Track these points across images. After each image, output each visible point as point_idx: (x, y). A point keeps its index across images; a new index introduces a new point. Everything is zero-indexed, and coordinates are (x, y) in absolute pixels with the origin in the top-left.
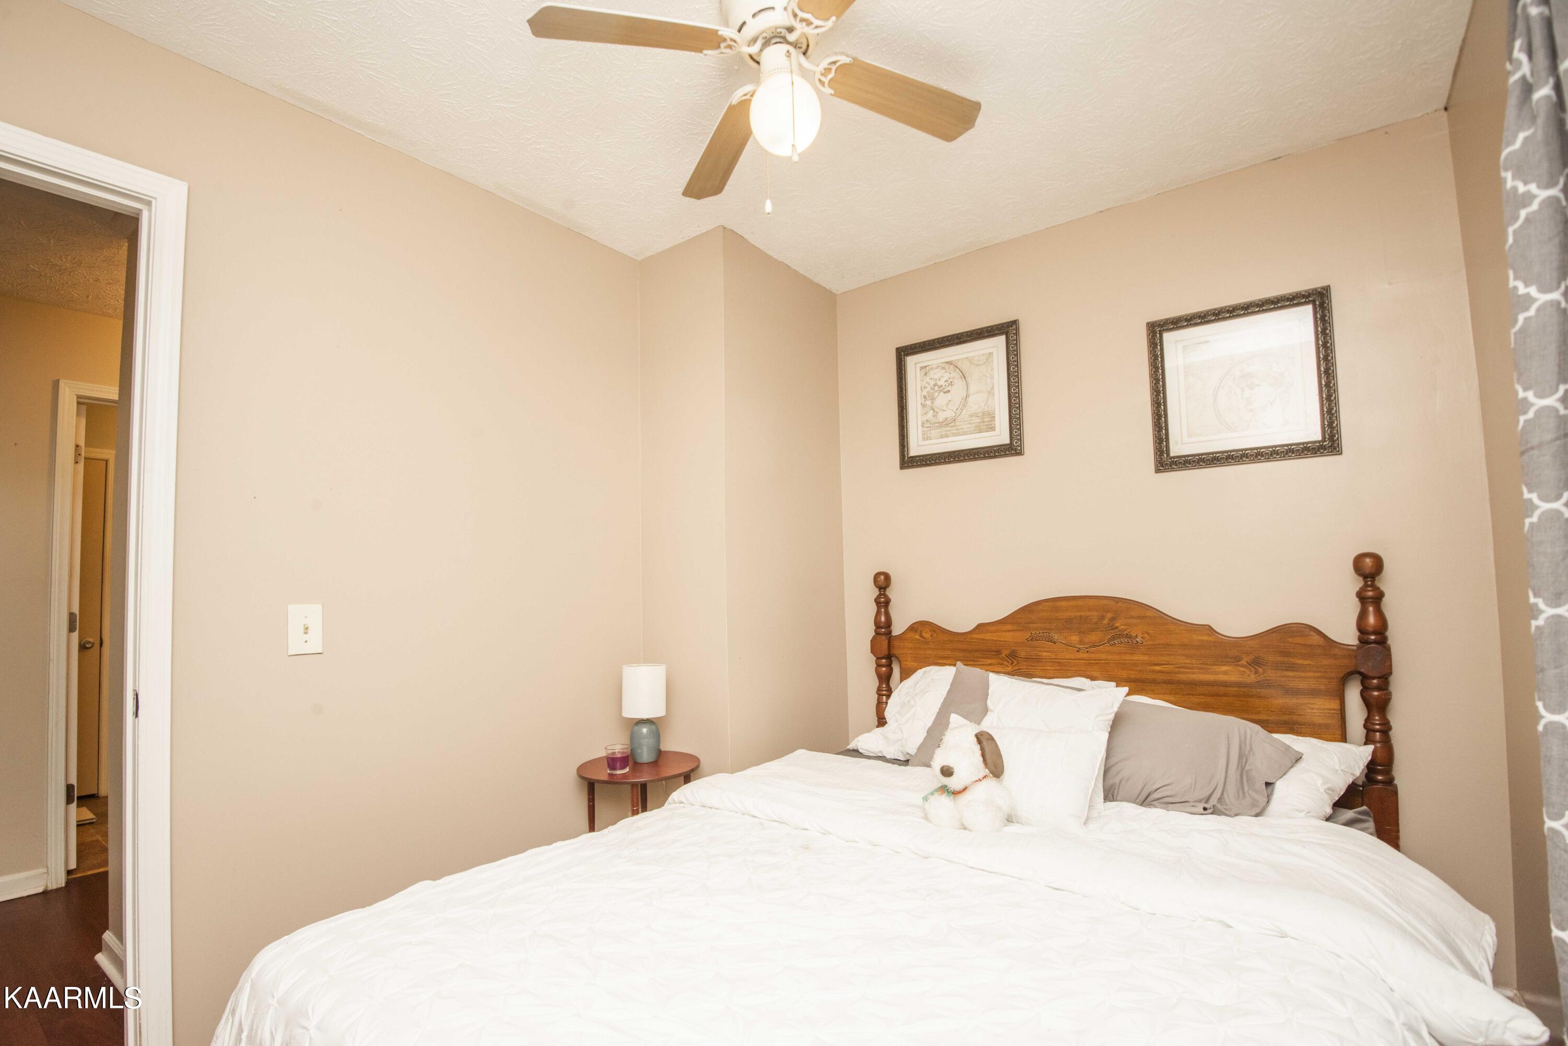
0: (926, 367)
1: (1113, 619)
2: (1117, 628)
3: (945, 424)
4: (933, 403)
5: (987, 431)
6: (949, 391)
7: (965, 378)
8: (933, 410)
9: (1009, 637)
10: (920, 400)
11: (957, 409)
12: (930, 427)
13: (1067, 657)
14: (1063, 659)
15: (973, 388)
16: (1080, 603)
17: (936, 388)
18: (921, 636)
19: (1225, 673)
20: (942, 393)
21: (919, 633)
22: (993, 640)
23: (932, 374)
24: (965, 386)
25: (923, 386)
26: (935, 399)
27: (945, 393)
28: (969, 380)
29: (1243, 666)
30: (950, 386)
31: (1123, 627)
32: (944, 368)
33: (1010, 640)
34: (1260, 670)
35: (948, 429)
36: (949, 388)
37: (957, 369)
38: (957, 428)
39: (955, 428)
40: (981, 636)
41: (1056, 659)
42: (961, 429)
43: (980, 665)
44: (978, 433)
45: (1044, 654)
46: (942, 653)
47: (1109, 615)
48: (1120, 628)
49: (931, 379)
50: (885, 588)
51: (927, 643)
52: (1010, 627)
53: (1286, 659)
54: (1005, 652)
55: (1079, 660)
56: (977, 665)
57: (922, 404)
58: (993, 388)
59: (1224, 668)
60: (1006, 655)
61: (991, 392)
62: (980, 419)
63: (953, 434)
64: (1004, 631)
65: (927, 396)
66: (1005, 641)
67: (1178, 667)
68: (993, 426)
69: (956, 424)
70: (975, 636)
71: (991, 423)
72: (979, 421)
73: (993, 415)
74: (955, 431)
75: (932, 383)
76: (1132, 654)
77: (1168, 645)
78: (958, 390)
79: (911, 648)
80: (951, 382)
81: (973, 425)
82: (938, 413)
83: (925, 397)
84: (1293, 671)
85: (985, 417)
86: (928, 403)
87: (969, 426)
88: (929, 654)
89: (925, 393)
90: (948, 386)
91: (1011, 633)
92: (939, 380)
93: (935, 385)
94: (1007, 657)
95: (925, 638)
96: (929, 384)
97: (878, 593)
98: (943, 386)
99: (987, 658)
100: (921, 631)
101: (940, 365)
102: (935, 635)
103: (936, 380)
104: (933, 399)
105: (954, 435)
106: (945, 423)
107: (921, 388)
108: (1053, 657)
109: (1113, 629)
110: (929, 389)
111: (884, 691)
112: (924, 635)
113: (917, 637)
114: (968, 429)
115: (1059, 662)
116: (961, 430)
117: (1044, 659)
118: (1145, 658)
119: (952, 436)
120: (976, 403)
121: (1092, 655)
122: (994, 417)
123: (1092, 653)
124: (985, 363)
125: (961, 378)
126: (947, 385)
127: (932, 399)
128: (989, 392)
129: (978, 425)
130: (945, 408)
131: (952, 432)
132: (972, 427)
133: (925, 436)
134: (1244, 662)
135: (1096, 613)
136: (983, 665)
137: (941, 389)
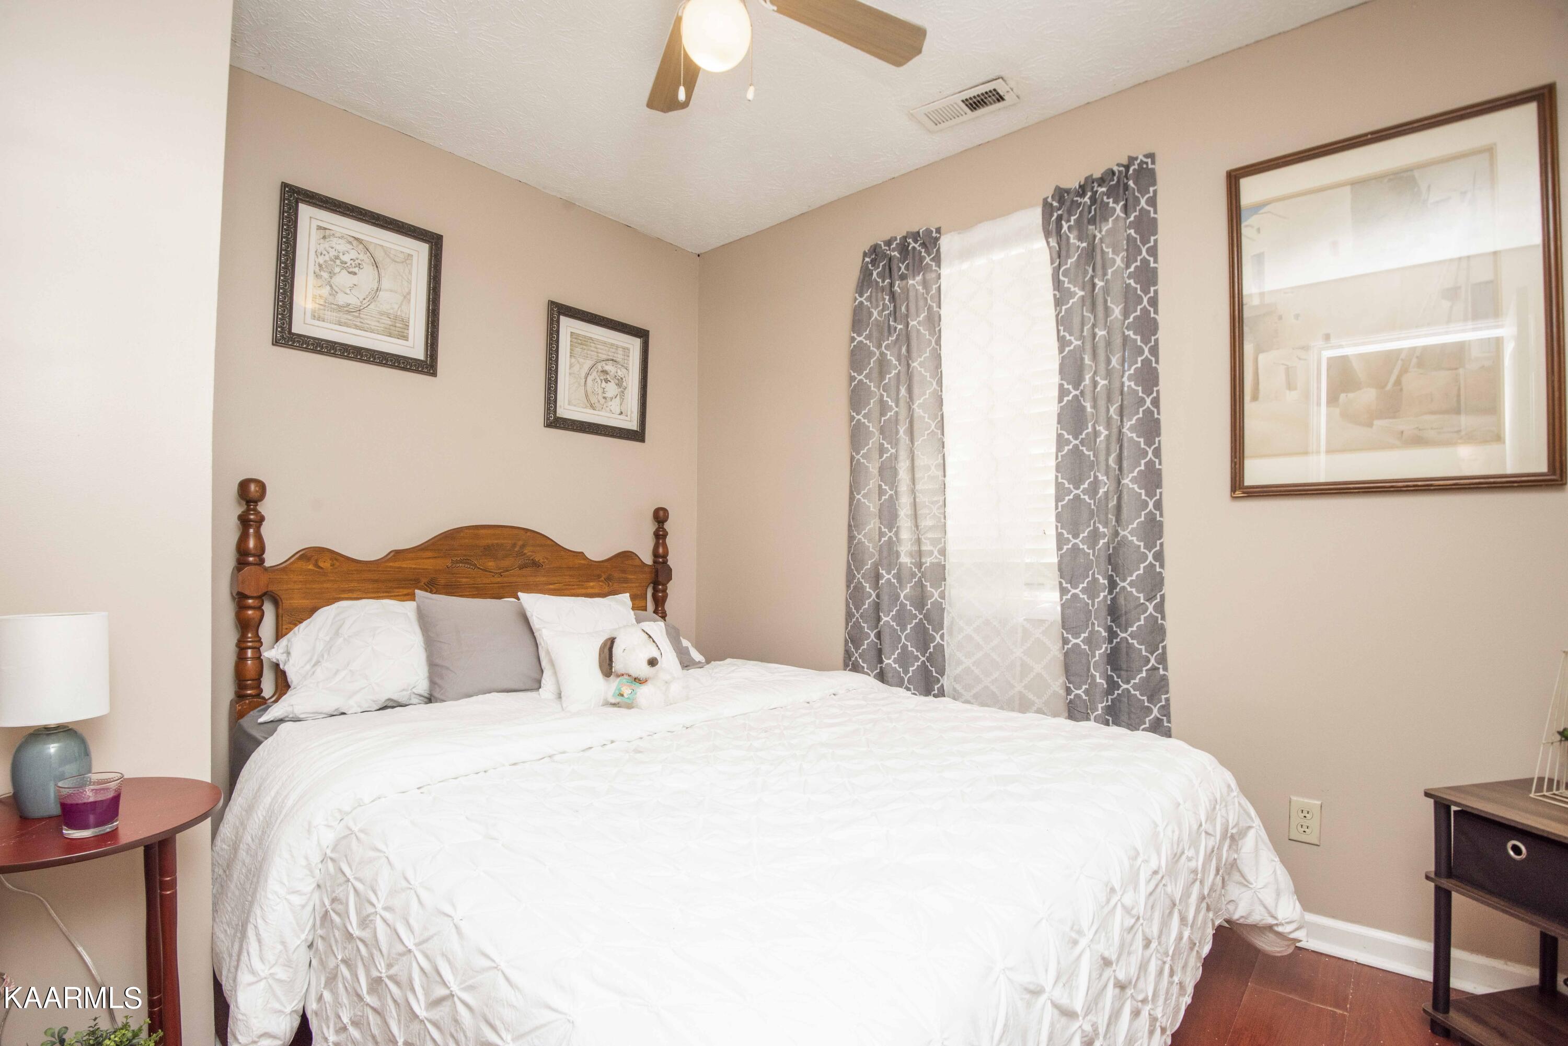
0: (325, 229)
1: (523, 546)
2: (525, 554)
3: (347, 311)
4: (331, 277)
5: (398, 338)
6: (355, 274)
7: (377, 267)
8: (331, 286)
9: (429, 564)
10: (312, 268)
11: (364, 299)
12: (325, 306)
13: (484, 582)
14: (480, 584)
15: (385, 284)
16: (498, 531)
17: (338, 262)
18: (316, 565)
19: (592, 587)
20: (344, 272)
21: (314, 562)
22: (411, 568)
23: (334, 242)
24: (377, 276)
25: (319, 251)
26: (335, 274)
27: (349, 272)
28: (382, 272)
29: (602, 581)
30: (357, 268)
31: (530, 553)
32: (350, 243)
33: (429, 567)
34: (611, 583)
35: (350, 317)
36: (356, 270)
37: (368, 253)
38: (362, 321)
39: (359, 320)
40: (397, 564)
41: (474, 584)
42: (368, 324)
43: (395, 596)
44: (387, 336)
45: (464, 580)
46: (347, 586)
47: (520, 543)
48: (528, 554)
49: (332, 248)
50: (256, 502)
51: (325, 574)
52: (429, 554)
53: (623, 575)
54: (424, 580)
55: (494, 584)
56: (391, 596)
57: (315, 273)
58: (409, 293)
59: (592, 584)
60: (424, 583)
61: (407, 297)
62: (391, 321)
63: (356, 325)
64: (424, 558)
65: (324, 266)
66: (424, 569)
67: (564, 585)
68: (405, 334)
69: (361, 315)
70: (391, 564)
71: (403, 330)
72: (390, 323)
73: (407, 324)
74: (358, 324)
75: (333, 253)
76: (535, 576)
77: (560, 568)
78: (367, 277)
79: (301, 582)
80: (359, 264)
81: (383, 325)
82: (337, 292)
83: (320, 266)
84: (627, 583)
85: (397, 321)
86: (325, 275)
87: (377, 324)
88: (327, 588)
89: (321, 260)
90: (355, 267)
91: (432, 560)
92: (343, 254)
93: (337, 257)
94: (426, 585)
95: (322, 568)
96: (328, 253)
97: (244, 508)
98: (348, 264)
99: (403, 588)
100: (317, 561)
101: (345, 236)
102: (338, 564)
103: (339, 252)
104: (332, 274)
105: (357, 327)
106: (345, 309)
107: (316, 252)
108: (472, 582)
109: (522, 556)
110: (327, 258)
111: (250, 642)
112: (321, 564)
113: (311, 567)
114: (376, 328)
115: (477, 588)
116: (368, 326)
117: (463, 585)
118: (544, 579)
119: (354, 328)
120: (388, 301)
121: (505, 579)
122: (408, 326)
123: (505, 577)
124: (403, 262)
125: (373, 266)
126: (354, 265)
127: (330, 273)
128: (405, 297)
129: (388, 327)
130: (348, 292)
131: (354, 323)
132: (381, 327)
133: (316, 314)
134: (602, 579)
135: (510, 542)
136: (398, 596)
137: (346, 266)
